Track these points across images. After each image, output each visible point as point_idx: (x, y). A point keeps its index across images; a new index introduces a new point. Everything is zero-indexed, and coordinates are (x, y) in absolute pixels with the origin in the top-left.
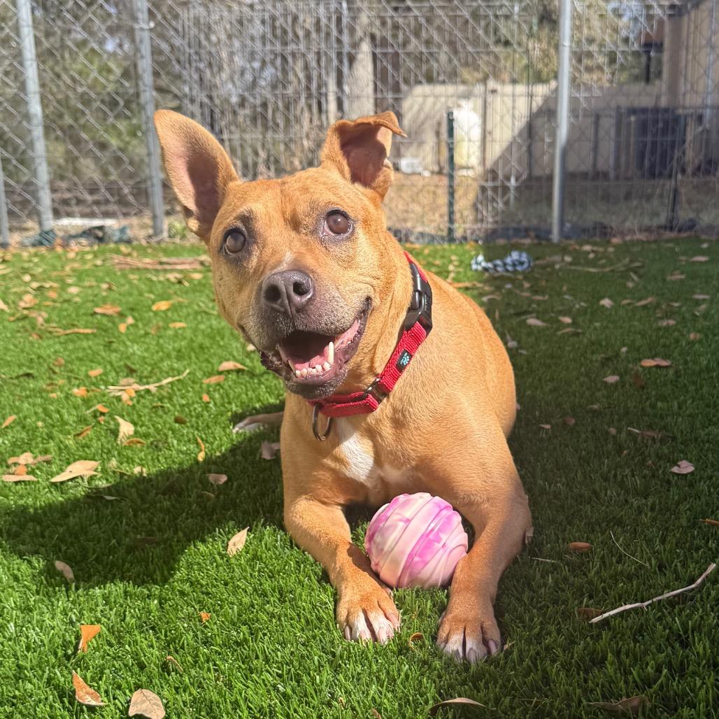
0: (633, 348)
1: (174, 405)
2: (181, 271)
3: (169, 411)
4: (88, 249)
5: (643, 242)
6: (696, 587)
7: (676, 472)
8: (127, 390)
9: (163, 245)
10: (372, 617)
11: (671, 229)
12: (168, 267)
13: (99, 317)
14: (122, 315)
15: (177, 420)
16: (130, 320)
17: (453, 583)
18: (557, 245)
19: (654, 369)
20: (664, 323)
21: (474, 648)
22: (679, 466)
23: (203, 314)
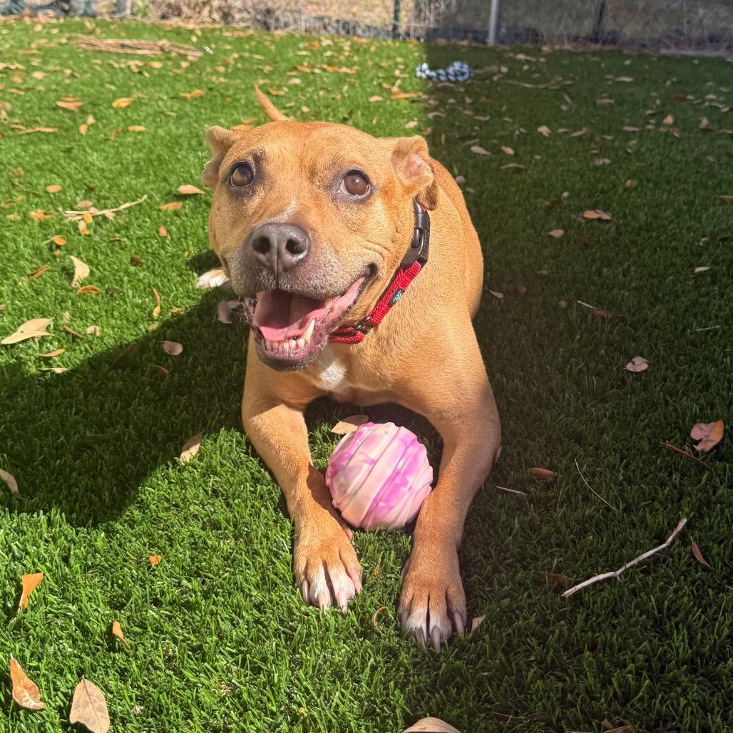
0: (575, 194)
1: (131, 240)
2: (142, 57)
3: (126, 246)
4: (54, 21)
5: (571, 53)
6: (667, 547)
7: (631, 370)
8: (83, 216)
9: (126, 22)
10: (332, 573)
11: (596, 41)
12: (129, 51)
13: (61, 112)
14: (83, 112)
15: (134, 262)
16: (91, 120)
17: (417, 526)
18: (493, 50)
19: (596, 222)
20: (599, 162)
21: (439, 626)
22: (633, 363)
23: (162, 116)
